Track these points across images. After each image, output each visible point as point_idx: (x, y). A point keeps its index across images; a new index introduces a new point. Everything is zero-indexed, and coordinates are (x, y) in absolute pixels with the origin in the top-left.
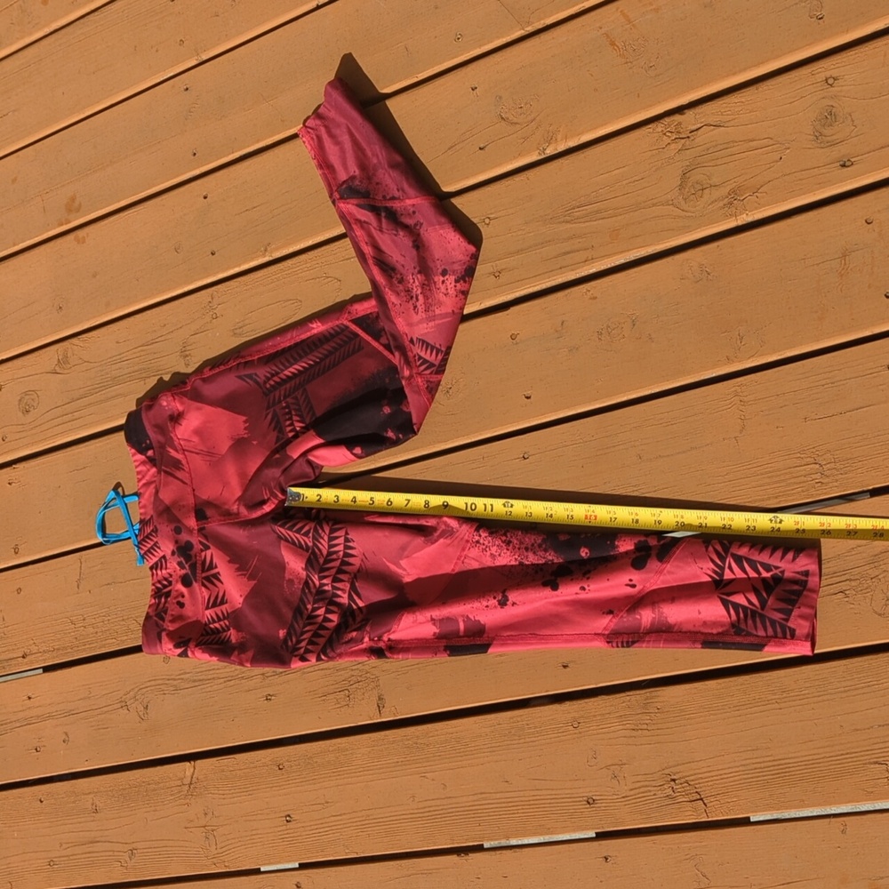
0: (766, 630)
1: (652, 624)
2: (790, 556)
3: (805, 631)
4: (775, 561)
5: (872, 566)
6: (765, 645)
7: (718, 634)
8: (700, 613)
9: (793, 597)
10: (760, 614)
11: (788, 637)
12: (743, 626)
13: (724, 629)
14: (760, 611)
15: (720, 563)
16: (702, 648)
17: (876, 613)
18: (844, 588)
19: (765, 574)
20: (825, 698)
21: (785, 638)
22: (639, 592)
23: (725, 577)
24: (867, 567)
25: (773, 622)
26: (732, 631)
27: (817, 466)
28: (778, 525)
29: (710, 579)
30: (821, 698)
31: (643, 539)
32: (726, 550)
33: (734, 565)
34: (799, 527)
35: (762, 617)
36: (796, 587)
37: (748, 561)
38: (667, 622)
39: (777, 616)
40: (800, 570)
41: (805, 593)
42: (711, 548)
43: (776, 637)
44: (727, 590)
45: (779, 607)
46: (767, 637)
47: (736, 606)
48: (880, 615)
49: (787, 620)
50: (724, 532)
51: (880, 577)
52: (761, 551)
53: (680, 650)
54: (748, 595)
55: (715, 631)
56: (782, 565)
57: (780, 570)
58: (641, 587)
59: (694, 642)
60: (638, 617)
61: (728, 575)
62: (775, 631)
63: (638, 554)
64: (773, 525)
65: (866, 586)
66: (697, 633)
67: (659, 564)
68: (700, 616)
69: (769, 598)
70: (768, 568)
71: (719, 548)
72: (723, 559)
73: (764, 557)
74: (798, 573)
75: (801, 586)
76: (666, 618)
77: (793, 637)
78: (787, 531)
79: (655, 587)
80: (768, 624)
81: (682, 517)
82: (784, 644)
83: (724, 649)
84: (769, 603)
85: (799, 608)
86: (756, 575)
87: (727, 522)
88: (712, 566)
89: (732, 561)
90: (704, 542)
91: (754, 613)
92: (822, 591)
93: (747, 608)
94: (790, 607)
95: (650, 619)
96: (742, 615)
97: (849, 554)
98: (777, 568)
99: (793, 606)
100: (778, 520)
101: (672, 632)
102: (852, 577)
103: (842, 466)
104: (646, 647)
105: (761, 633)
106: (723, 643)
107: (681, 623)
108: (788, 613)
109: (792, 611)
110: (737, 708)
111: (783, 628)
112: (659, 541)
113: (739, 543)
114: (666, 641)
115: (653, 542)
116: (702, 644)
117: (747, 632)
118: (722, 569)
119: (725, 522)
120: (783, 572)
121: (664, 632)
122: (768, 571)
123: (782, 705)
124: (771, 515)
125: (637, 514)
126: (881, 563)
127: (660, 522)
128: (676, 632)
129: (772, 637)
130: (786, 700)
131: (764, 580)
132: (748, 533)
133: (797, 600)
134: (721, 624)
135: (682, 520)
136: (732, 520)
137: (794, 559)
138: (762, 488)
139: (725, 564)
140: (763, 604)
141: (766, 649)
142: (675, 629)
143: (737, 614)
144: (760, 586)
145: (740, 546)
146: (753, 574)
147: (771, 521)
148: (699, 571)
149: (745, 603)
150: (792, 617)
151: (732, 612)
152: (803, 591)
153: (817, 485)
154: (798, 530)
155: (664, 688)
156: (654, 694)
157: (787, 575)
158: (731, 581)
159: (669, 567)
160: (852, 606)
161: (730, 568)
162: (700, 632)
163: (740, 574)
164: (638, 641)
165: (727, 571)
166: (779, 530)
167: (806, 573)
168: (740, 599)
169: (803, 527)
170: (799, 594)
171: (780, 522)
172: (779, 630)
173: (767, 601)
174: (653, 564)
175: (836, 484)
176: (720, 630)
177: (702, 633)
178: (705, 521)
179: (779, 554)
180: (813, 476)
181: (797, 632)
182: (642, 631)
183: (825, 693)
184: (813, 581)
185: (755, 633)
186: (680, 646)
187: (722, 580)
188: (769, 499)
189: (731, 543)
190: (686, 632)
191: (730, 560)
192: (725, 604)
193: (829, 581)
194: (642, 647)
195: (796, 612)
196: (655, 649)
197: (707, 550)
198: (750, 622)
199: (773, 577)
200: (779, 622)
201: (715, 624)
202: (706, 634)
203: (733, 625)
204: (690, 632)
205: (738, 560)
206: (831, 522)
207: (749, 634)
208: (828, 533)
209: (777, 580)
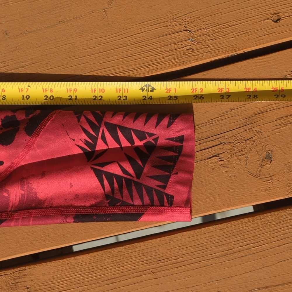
0: (142, 198)
1: (21, 201)
2: (165, 121)
3: (184, 197)
4: (150, 128)
5: (246, 128)
6: (143, 214)
7: (92, 206)
8: (71, 186)
9: (169, 163)
10: (135, 182)
11: (166, 204)
12: (118, 196)
13: (98, 200)
14: (135, 180)
15: (93, 133)
16: (74, 222)
17: (251, 174)
18: (218, 152)
19: (138, 143)
20: (202, 264)
21: (162, 205)
22: (7, 169)
23: (97, 149)
24: (240, 130)
25: (149, 191)
26: (107, 202)
27: (188, 33)
28: (150, 94)
29: (82, 152)
30: (197, 264)
31: (10, 114)
32: (99, 119)
33: (108, 135)
34: (171, 94)
35: (139, 186)
36: (171, 154)
37: (122, 129)
38: (37, 197)
39: (154, 184)
40: (174, 136)
41: (181, 158)
42: (83, 119)
43: (152, 205)
44: (100, 160)
45: (156, 174)
46: (143, 205)
47: (110, 176)
48: (256, 176)
49: (164, 187)
50: (95, 103)
51: (254, 139)
52: (135, 119)
53: (51, 226)
54: (122, 165)
55: (88, 204)
56: (157, 132)
57: (154, 137)
58: (9, 164)
59: (66, 216)
60: (5, 194)
61: (100, 146)
62: (152, 200)
63: (5, 130)
64: (145, 94)
65: (240, 148)
66: (69, 206)
67: (28, 137)
68: (72, 190)
69: (144, 166)
70: (141, 136)
71: (92, 118)
72: (96, 129)
73: (139, 125)
74: (172, 139)
75: (175, 152)
76: (36, 194)
77: (171, 203)
78: (160, 99)
79: (23, 163)
80: (144, 192)
81: (51, 91)
82: (161, 212)
83: (98, 221)
84: (146, 170)
85: (177, 174)
86: (128, 145)
87: (97, 94)
88: (84, 137)
89: (105, 130)
90: (75, 113)
91: (129, 183)
92: (198, 156)
93: (122, 177)
94: (167, 174)
95: (18, 196)
96: (116, 185)
97: (223, 118)
98: (151, 135)
99: (170, 172)
100: (150, 89)
101: (42, 208)
102: (226, 141)
103: (213, 32)
104: (15, 226)
105: (137, 202)
106: (96, 215)
107: (52, 198)
108: (165, 180)
109: (168, 177)
110: (111, 281)
111: (160, 195)
112: (27, 115)
113: (112, 113)
114: (36, 218)
115: (21, 116)
116: (74, 218)
117: (123, 201)
118: (95, 139)
119: (96, 94)
120: (156, 139)
121: (34, 208)
122: (141, 139)
123: (159, 274)
124: (143, 84)
125: (3, 90)
126: (255, 125)
127: (28, 97)
128: (46, 208)
129: (149, 205)
130: (160, 269)
131: (137, 149)
132: (120, 103)
133: (174, 166)
134: (95, 196)
135: (51, 94)
136: (103, 91)
137: (169, 125)
138: (132, 58)
139: (98, 135)
140: (139, 173)
141: (143, 218)
142: (46, 204)
143: (111, 184)
144: (134, 155)
145: (113, 115)
146: (125, 143)
147: (143, 89)
148: (70, 143)
149: (119, 172)
150: (169, 184)
151: (106, 182)
152: (179, 156)
153: (188, 52)
154: (170, 98)
155: (33, 266)
156: (23, 273)
157: (161, 142)
158: (105, 151)
159: (38, 140)
160: (227, 169)
161: (104, 138)
162: (72, 206)
163: (112, 144)
164: (5, 220)
165: (100, 141)
166: (151, 98)
167: (181, 139)
168: (114, 169)
169: (175, 94)
170: (174, 160)
171: (152, 91)
172: (155, 198)
173: (142, 169)
174: (22, 138)
175: (207, 50)
176: (93, 202)
177: (75, 207)
178: (75, 94)
179: (153, 120)
180: (184, 43)
181: (176, 199)
182: (9, 209)
183: (201, 259)
184: (187, 147)
185: (132, 203)
186: (51, 221)
187: (93, 152)
188: (140, 68)
189: (104, 113)
190: (56, 207)
191: (103, 129)
192: (99, 175)
193: (203, 146)
194: (10, 226)
195: (173, 178)
196: (23, 227)
197: (79, 121)
198: (125, 191)
199: (146, 146)
200: (155, 190)
201: (87, 196)
202: (78, 207)
203: (107, 196)
204: (61, 206)
205: (112, 129)
206: (203, 87)
207: (124, 204)
208: (200, 97)
209: (151, 148)
